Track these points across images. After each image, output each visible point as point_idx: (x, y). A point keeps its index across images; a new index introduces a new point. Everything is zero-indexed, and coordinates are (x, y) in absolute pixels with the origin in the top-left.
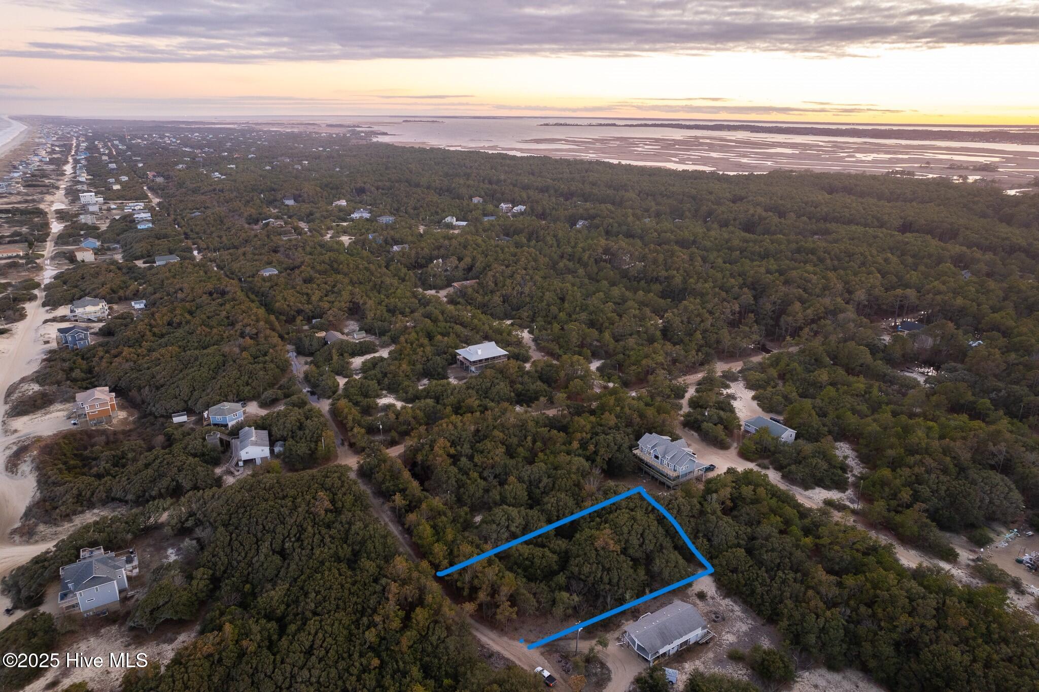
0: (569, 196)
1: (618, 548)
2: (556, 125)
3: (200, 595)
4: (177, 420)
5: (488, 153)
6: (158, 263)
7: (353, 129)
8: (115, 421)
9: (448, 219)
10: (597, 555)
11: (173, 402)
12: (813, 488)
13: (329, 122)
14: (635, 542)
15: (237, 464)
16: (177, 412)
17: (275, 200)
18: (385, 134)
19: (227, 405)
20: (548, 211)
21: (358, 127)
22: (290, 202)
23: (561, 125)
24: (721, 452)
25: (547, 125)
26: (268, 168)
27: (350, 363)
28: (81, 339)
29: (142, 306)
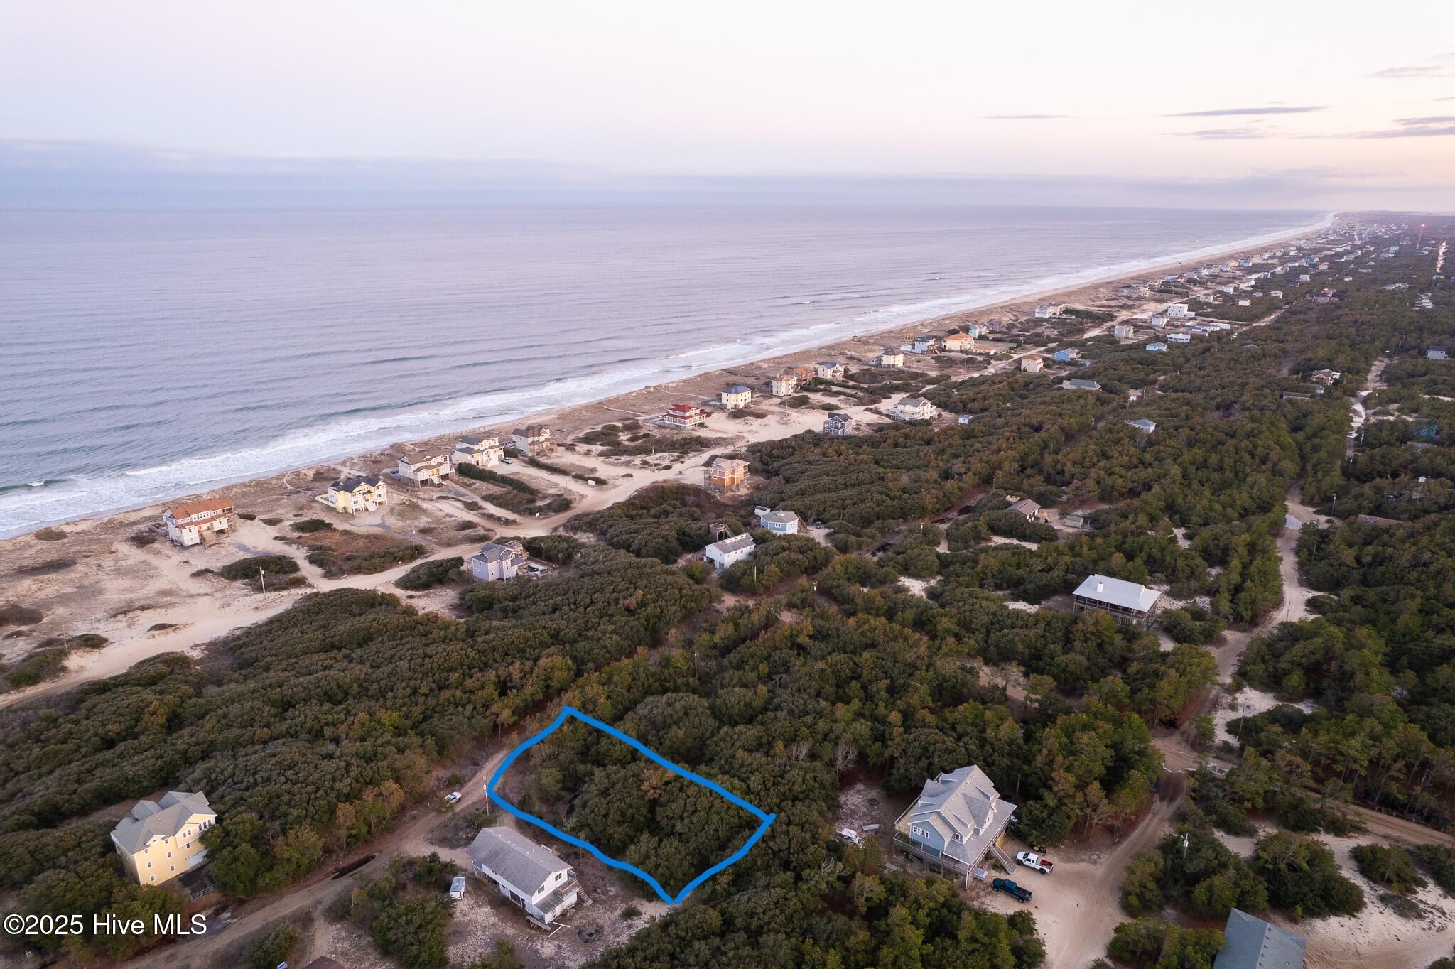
1: (653, 794)
4: (758, 512)
6: (1071, 387)
8: (729, 494)
10: (626, 779)
11: (770, 496)
14: (677, 806)
16: (764, 506)
19: (790, 515)
27: (990, 540)
28: (837, 428)
29: (966, 422)
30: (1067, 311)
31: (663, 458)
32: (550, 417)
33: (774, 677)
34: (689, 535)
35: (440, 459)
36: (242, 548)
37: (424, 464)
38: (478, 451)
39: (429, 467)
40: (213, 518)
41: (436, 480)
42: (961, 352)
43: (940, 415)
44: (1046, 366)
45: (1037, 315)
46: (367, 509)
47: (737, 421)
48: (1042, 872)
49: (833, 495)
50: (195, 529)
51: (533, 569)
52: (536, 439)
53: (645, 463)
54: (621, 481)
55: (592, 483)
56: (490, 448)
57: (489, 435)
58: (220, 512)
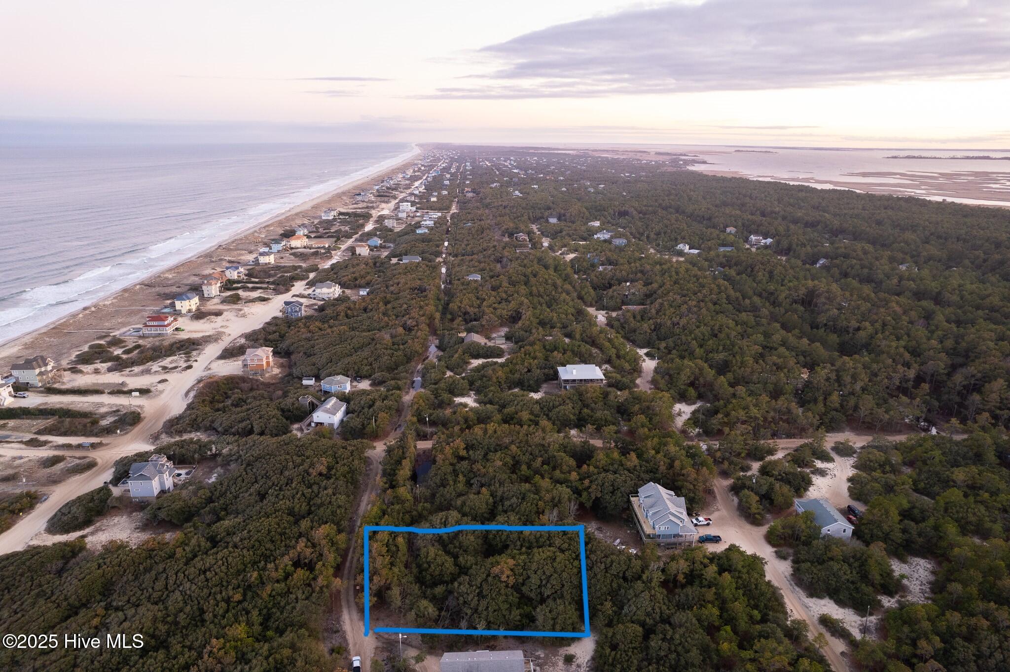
0: (836, 233)
1: (512, 581)
2: (908, 157)
3: (193, 509)
4: (305, 382)
5: (789, 185)
6: (404, 261)
7: (675, 158)
8: (267, 375)
9: (680, 246)
10: (486, 580)
11: (308, 368)
12: (820, 597)
13: (658, 150)
14: (534, 580)
15: (309, 425)
16: (309, 377)
17: (542, 218)
18: (704, 162)
19: (340, 378)
20: (794, 246)
21: (685, 155)
22: (553, 221)
23: (914, 157)
24: (748, 527)
25: (895, 157)
26: (564, 189)
27: (469, 363)
28: (296, 311)
29: (365, 293)
30: (341, 214)
31: (176, 361)
33: (472, 482)
34: (289, 411)
42: (305, 247)
43: (343, 292)
44: (371, 250)
45: (324, 218)
47: (202, 321)
48: (708, 524)
49: (354, 357)
51: (179, 475)
52: (43, 369)
53: (165, 368)
54: (160, 387)
55: (137, 394)
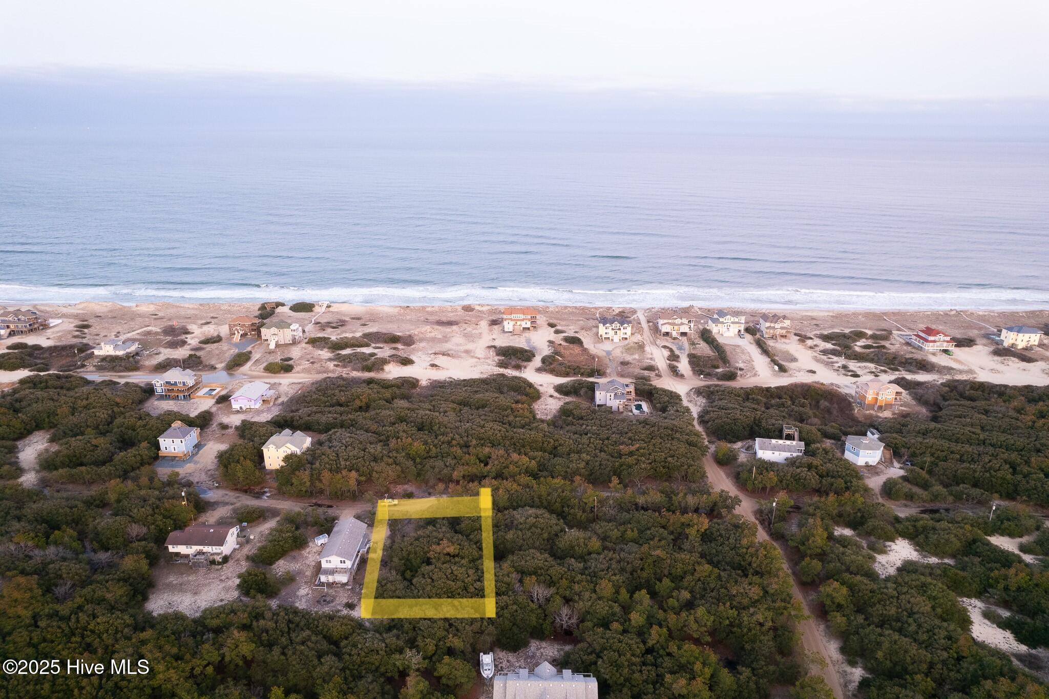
32: (826, 314)
34: (760, 426)
35: (685, 321)
36: (528, 341)
37: (670, 321)
38: (723, 323)
39: (673, 324)
40: (523, 320)
41: (674, 334)
46: (612, 340)
47: (997, 358)
50: (512, 323)
52: (772, 325)
53: (845, 367)
54: (800, 373)
55: (777, 368)
56: (733, 323)
57: (736, 313)
58: (529, 317)
